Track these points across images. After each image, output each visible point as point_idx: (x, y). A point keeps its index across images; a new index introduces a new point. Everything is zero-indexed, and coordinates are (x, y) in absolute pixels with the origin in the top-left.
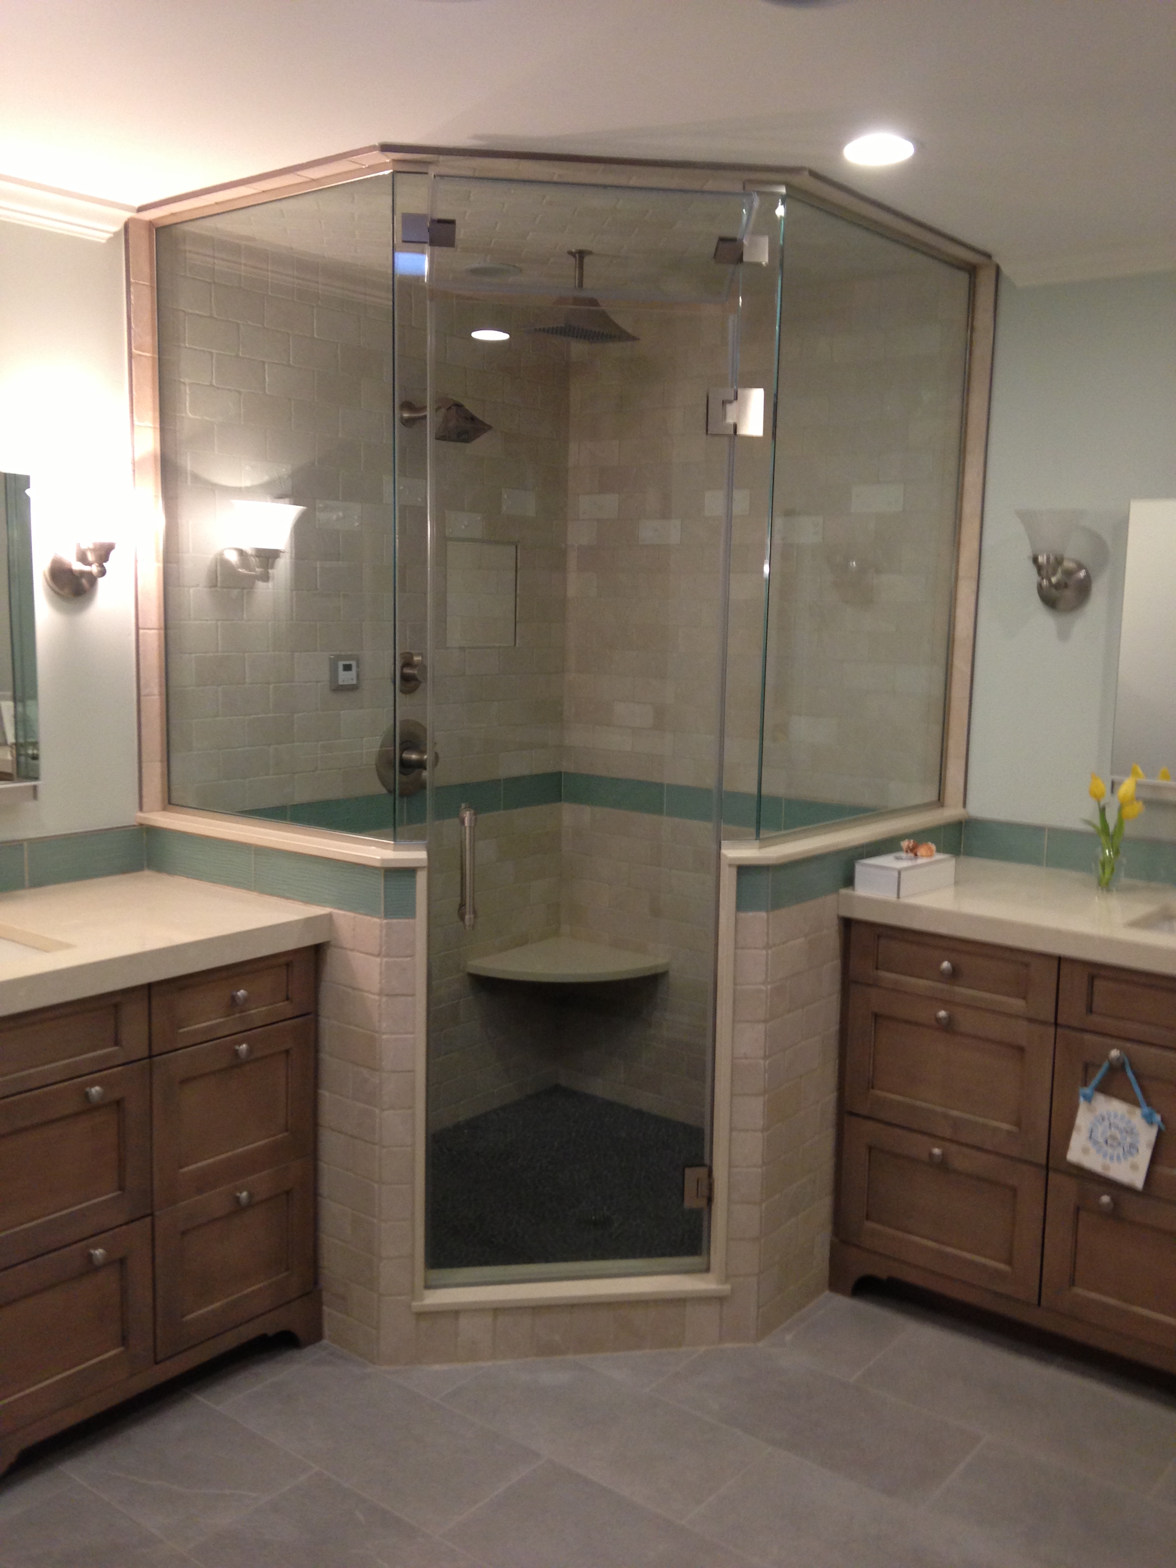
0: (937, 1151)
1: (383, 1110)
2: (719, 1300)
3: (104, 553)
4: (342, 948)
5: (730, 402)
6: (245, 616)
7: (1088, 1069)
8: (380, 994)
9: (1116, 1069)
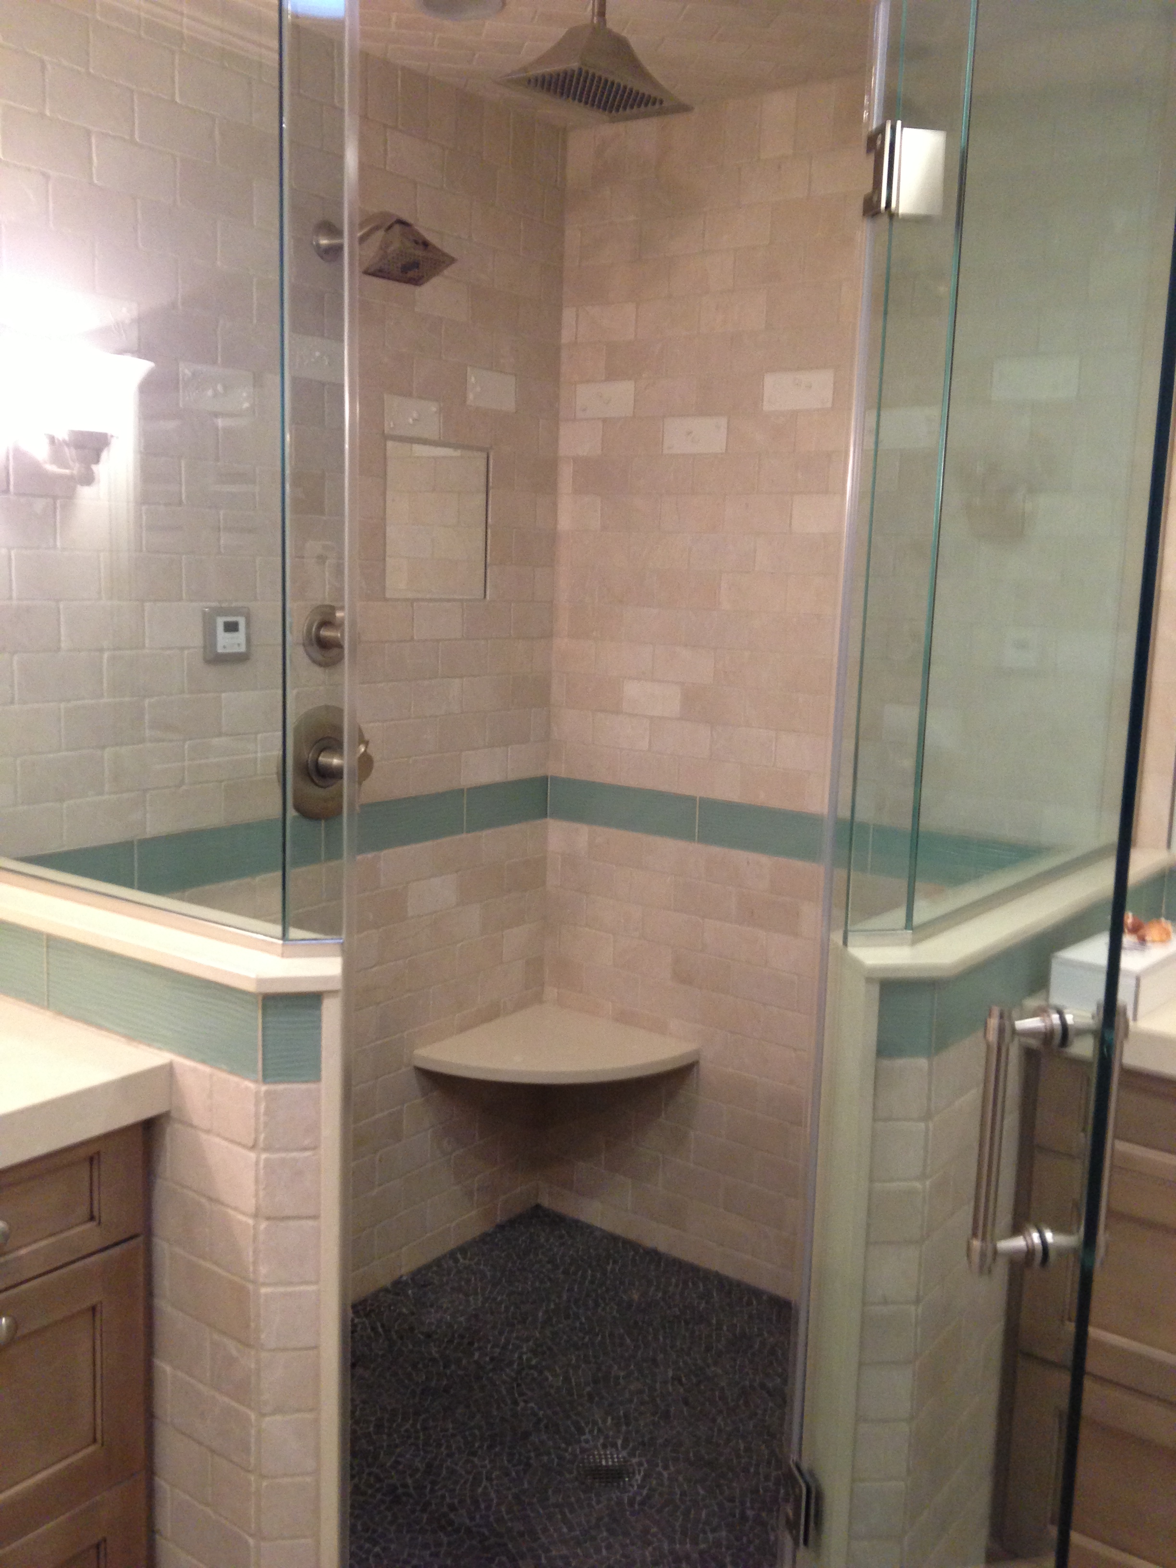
4: (191, 1126)
6: (58, 544)
8: (256, 1216)
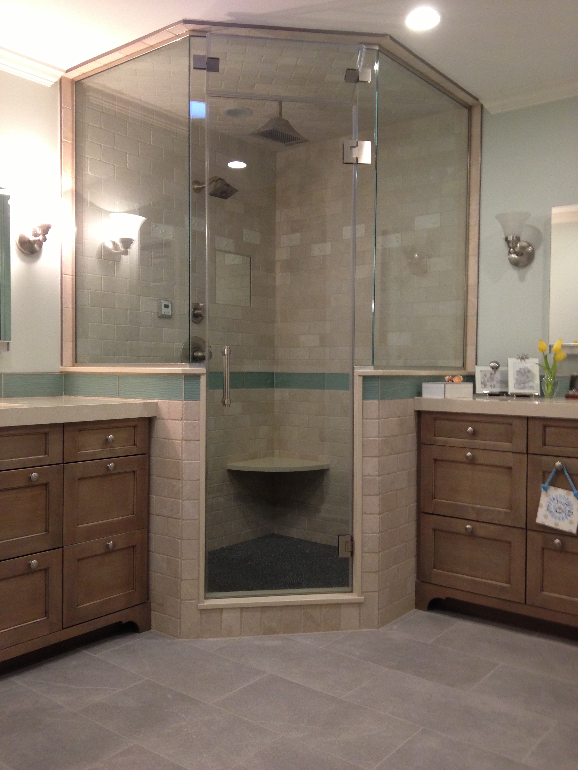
0: (468, 526)
1: (183, 500)
2: (358, 604)
3: (46, 230)
4: (163, 419)
5: (355, 147)
7: (545, 474)
8: (182, 440)
9: (560, 472)
